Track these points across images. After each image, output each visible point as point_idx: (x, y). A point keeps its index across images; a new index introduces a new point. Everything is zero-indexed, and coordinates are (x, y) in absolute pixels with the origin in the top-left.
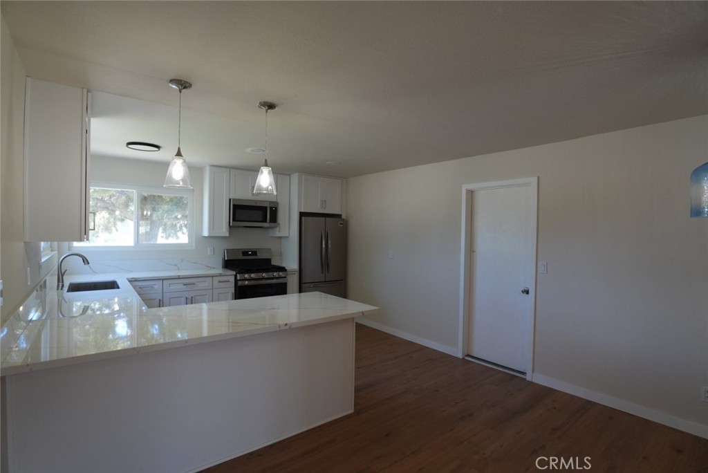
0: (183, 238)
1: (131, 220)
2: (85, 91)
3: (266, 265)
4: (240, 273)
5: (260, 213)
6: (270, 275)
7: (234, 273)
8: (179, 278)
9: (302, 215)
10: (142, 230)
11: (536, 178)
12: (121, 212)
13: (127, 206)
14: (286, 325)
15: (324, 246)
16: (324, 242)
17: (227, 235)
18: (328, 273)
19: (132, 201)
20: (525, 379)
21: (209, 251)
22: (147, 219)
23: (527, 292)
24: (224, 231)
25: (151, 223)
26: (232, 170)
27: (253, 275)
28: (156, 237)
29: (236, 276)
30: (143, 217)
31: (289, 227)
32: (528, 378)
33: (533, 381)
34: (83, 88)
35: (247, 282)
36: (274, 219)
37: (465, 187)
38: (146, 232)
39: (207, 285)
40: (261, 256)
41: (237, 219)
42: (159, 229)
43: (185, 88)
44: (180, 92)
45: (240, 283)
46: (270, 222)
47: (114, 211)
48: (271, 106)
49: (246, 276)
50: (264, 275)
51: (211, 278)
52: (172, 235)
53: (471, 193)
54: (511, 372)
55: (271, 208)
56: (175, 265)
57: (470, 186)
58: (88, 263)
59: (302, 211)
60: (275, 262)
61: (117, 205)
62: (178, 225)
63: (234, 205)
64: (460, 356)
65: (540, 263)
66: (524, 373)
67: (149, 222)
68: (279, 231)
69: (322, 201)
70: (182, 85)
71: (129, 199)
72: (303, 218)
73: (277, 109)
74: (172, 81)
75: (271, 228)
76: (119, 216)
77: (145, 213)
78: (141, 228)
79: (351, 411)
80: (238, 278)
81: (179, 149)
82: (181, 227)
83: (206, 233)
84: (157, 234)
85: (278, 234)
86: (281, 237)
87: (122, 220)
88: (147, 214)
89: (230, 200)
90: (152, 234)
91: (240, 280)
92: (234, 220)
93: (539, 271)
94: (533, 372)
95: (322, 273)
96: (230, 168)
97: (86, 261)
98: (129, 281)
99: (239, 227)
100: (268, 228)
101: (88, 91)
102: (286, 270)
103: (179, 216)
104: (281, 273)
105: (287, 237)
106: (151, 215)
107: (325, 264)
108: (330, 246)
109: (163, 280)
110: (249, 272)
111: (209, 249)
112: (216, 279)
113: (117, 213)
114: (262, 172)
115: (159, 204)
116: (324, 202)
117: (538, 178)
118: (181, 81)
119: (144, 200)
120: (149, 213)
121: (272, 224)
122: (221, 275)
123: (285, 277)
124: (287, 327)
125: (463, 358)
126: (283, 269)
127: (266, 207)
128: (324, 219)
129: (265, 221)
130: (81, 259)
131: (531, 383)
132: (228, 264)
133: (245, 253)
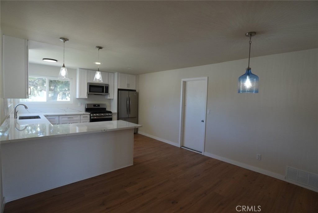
0: (68, 99)
1: (45, 91)
2: (26, 40)
3: (104, 110)
4: (92, 113)
5: (101, 89)
6: (105, 114)
7: (90, 113)
8: (66, 115)
9: (119, 90)
10: (50, 95)
11: (207, 77)
12: (40, 87)
13: (43, 85)
14: (104, 130)
15: (128, 103)
16: (128, 102)
17: (87, 97)
18: (130, 114)
19: (45, 82)
20: (201, 154)
21: (79, 104)
22: (52, 91)
23: (203, 121)
24: (85, 96)
25: (54, 92)
26: (89, 71)
27: (97, 114)
28: (56, 98)
29: (90, 115)
30: (50, 90)
31: (113, 95)
32: (202, 154)
33: (204, 155)
34: (25, 39)
35: (95, 117)
36: (107, 91)
37: (183, 80)
38: (52, 96)
39: (78, 118)
40: (101, 107)
41: (91, 91)
42: (58, 95)
43: (66, 41)
44: (64, 42)
45: (92, 118)
46: (105, 92)
47: (37, 87)
48: (100, 48)
49: (95, 115)
50: (102, 114)
51: (80, 116)
52: (64, 98)
53: (185, 83)
54: (197, 152)
55: (106, 87)
56: (64, 110)
57: (185, 80)
58: (27, 108)
59: (119, 88)
60: (108, 109)
61: (39, 84)
62: (67, 93)
63: (90, 86)
64: (179, 146)
65: (208, 110)
66: (201, 152)
67: (53, 92)
68: (109, 97)
69: (127, 84)
70: (65, 40)
71: (44, 82)
72: (119, 91)
73: (103, 49)
74: (60, 38)
75: (106, 95)
76: (40, 89)
77: (51, 88)
78: (49, 95)
79: (132, 165)
80: (91, 116)
81: (64, 64)
82: (68, 94)
83: (78, 97)
84: (57, 97)
85: (109, 98)
86: (110, 99)
87: (41, 91)
88: (52, 88)
89: (88, 83)
90: (54, 97)
91: (92, 116)
92: (90, 91)
93: (207, 113)
94: (204, 151)
95: (127, 114)
96: (88, 69)
97: (26, 107)
98: (45, 116)
99: (92, 94)
100: (105, 95)
101: (27, 40)
102: (112, 113)
103: (67, 89)
104: (109, 114)
105: (113, 99)
106: (54, 88)
107: (129, 110)
108: (130, 103)
109: (59, 116)
110: (96, 113)
111: (79, 103)
112: (82, 116)
113: (39, 87)
114: (97, 73)
115: (57, 84)
116: (128, 85)
117: (208, 77)
118: (64, 38)
119: (51, 82)
120: (53, 88)
121: (106, 94)
122: (84, 114)
123: (111, 116)
124: (105, 131)
125: (181, 147)
126: (110, 112)
127: (104, 86)
128: (128, 92)
129: (103, 92)
130: (24, 106)
131: (203, 156)
132: (87, 110)
133: (95, 105)
